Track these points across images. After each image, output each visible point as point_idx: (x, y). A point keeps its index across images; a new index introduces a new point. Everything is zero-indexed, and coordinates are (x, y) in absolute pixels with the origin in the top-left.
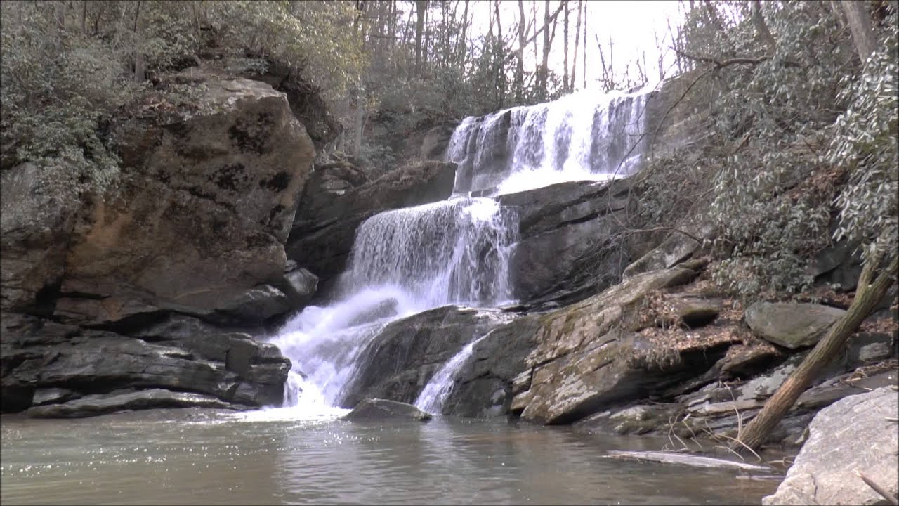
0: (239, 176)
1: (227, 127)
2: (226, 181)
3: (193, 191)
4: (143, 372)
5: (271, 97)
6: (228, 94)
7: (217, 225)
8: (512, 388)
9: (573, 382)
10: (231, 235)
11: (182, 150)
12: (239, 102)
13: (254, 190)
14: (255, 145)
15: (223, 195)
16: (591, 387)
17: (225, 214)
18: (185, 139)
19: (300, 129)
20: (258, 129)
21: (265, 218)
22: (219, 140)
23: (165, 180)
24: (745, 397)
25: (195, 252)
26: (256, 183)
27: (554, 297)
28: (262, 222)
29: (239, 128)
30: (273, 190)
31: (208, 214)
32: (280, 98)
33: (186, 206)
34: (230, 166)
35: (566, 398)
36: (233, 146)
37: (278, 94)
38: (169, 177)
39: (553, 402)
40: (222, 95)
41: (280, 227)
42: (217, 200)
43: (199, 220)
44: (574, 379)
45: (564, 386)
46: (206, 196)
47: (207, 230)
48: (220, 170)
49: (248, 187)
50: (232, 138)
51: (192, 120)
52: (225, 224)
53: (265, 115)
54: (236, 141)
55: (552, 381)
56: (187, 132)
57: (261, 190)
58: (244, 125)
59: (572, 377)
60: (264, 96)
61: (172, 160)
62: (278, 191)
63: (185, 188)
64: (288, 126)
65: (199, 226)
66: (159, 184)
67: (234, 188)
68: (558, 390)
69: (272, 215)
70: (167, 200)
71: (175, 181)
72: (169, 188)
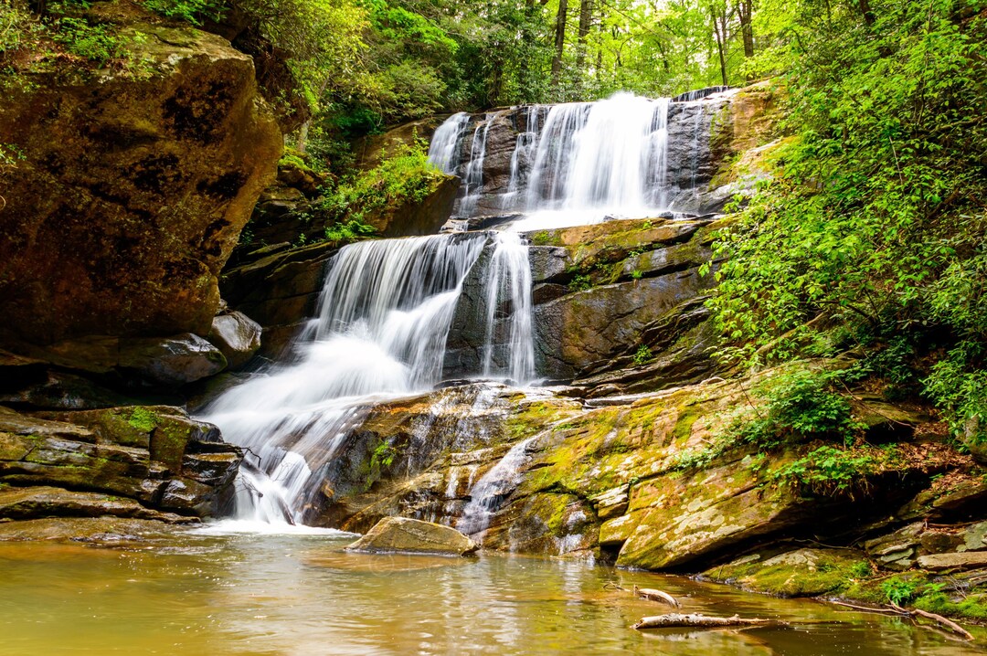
0: (169, 173)
1: (163, 97)
2: (149, 177)
3: (96, 190)
4: (23, 460)
5: (233, 59)
6: (169, 49)
7: (125, 242)
8: (596, 511)
9: (701, 510)
10: (143, 258)
11: (88, 128)
12: (184, 63)
13: (188, 195)
14: (199, 130)
15: (141, 199)
16: (732, 519)
17: (140, 228)
18: (95, 110)
19: (266, 111)
20: (207, 107)
21: (198, 237)
22: (148, 117)
23: (54, 171)
24: (969, 546)
25: (87, 281)
26: (192, 186)
27: (613, 378)
28: (192, 243)
29: (179, 101)
30: (215, 197)
31: (114, 225)
32: (246, 62)
33: (83, 212)
34: (158, 157)
35: (692, 532)
36: (167, 128)
37: (243, 57)
38: (62, 166)
39: (671, 537)
40: (158, 49)
41: (216, 252)
42: (130, 206)
43: (99, 234)
44: (702, 505)
45: (686, 513)
46: (114, 199)
47: (108, 247)
48: (142, 162)
49: (179, 189)
50: (166, 116)
51: (112, 83)
52: (136, 241)
53: (221, 86)
54: (172, 120)
55: (667, 505)
56: (101, 100)
57: (198, 197)
58: (188, 99)
59: (698, 502)
60: (223, 57)
61: (71, 140)
62: (223, 199)
63: (84, 185)
64: (249, 106)
65: (99, 242)
66: (46, 176)
67: (157, 190)
68: (677, 519)
69: (209, 233)
70: (54, 200)
71: (70, 173)
72: (59, 182)
